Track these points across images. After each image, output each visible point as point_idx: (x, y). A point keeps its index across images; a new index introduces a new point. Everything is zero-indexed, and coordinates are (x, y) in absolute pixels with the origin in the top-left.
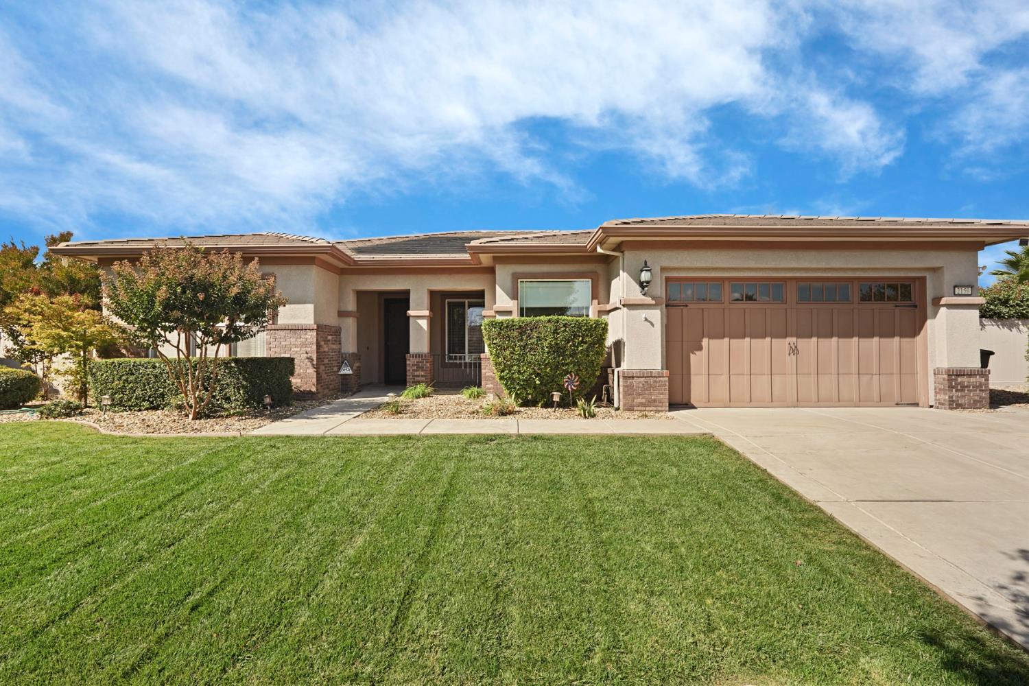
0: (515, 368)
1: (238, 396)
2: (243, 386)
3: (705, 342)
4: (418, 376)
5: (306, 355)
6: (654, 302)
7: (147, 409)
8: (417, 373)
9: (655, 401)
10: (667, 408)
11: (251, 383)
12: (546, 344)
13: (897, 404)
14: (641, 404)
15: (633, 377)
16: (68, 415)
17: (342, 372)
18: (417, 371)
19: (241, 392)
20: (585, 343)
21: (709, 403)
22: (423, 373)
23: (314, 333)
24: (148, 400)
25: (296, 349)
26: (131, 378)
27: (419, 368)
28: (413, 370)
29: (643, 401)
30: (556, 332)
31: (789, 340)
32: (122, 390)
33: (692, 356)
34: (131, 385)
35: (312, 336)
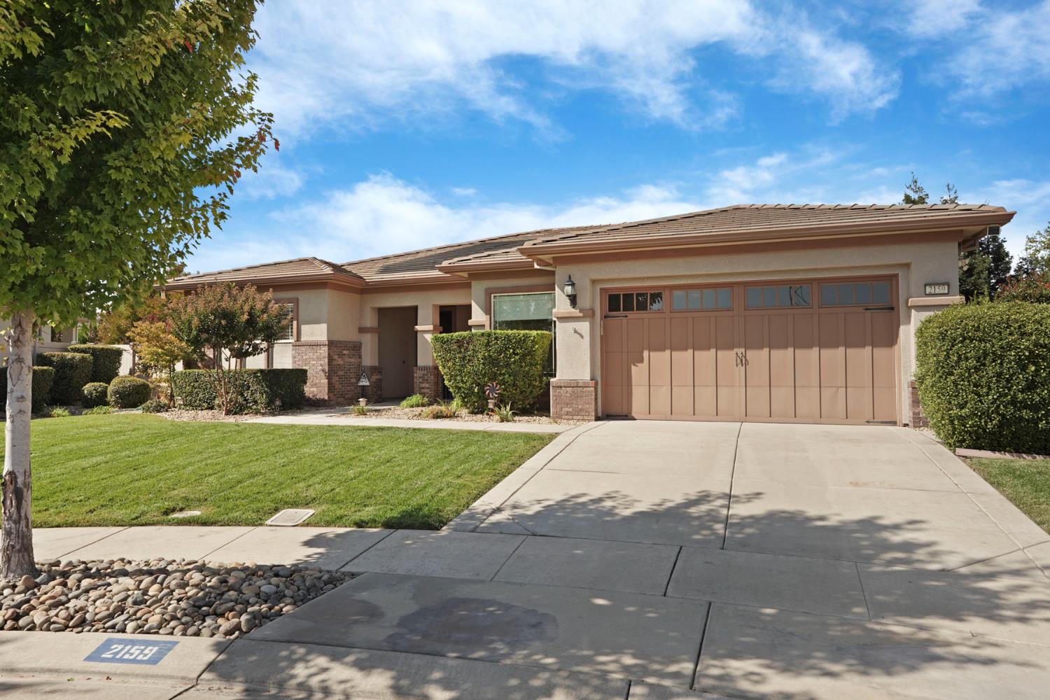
0: (458, 378)
1: (262, 399)
2: (265, 392)
3: (646, 354)
4: (423, 388)
5: (321, 367)
6: (581, 315)
7: (206, 409)
8: (423, 385)
9: (581, 410)
10: (593, 418)
11: (270, 389)
12: (480, 356)
13: (868, 422)
14: (567, 413)
15: (561, 387)
16: (158, 411)
17: (361, 384)
18: (423, 383)
19: (264, 396)
20: (517, 354)
21: (650, 414)
22: (427, 385)
23: (326, 348)
24: (207, 402)
25: (313, 362)
26: (196, 384)
27: (425, 381)
28: (420, 382)
29: (571, 410)
30: (488, 345)
31: (736, 350)
32: (191, 393)
33: (633, 368)
34: (197, 390)
35: (324, 351)
